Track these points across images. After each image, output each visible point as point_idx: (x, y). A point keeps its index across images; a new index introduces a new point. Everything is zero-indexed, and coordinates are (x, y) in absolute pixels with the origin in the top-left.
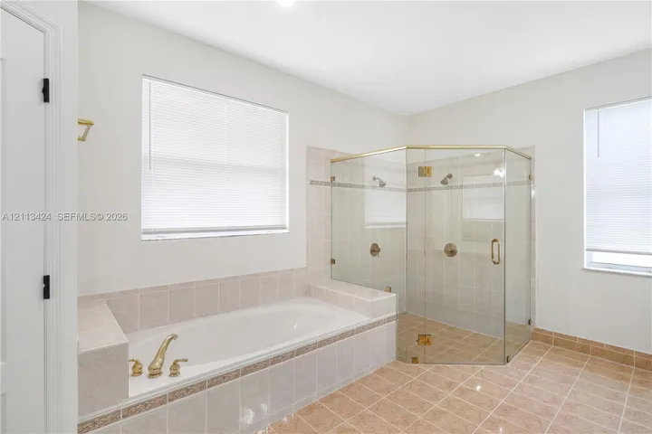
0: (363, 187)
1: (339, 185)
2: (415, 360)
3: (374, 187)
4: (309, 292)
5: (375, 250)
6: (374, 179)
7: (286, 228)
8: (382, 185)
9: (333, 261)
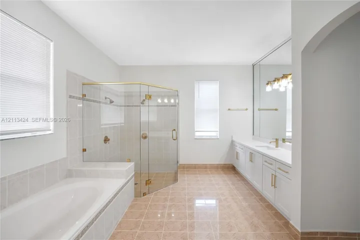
0: (100, 102)
1: (88, 100)
2: (144, 194)
3: (106, 103)
4: (70, 174)
5: (106, 140)
6: (106, 98)
7: (50, 130)
8: (111, 102)
9: (84, 150)
